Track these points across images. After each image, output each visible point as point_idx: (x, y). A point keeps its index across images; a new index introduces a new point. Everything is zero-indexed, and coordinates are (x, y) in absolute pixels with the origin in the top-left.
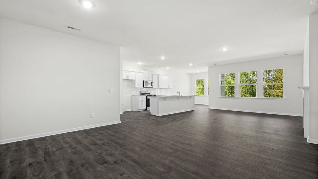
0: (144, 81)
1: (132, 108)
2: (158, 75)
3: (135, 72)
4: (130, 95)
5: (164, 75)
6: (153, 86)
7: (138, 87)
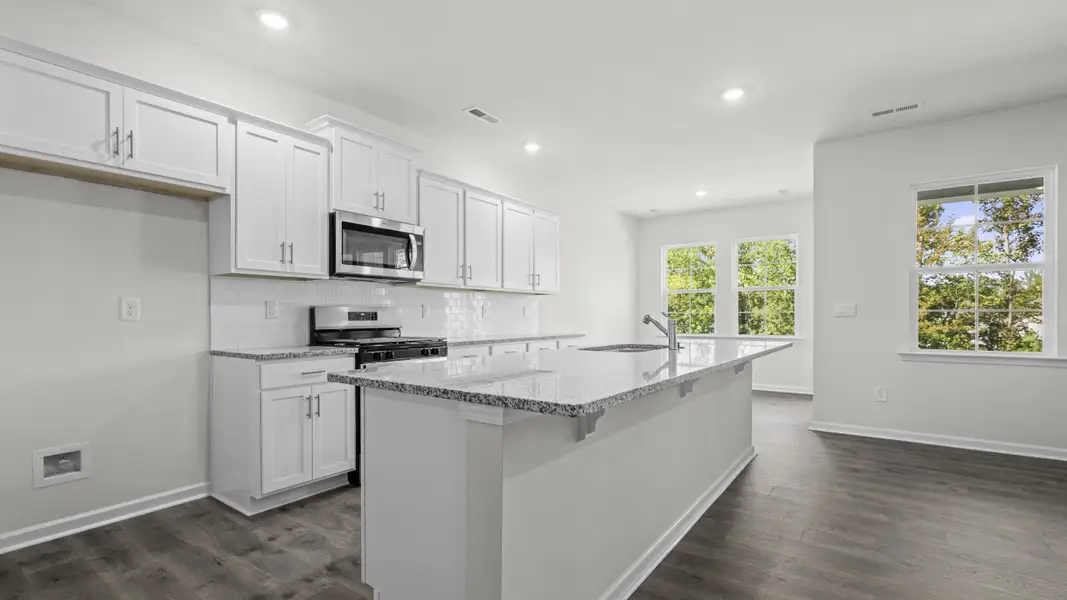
0: (332, 217)
1: (208, 477)
2: (466, 187)
3: (233, 117)
4: (191, 345)
5: (503, 199)
6: (420, 266)
7: (273, 266)
